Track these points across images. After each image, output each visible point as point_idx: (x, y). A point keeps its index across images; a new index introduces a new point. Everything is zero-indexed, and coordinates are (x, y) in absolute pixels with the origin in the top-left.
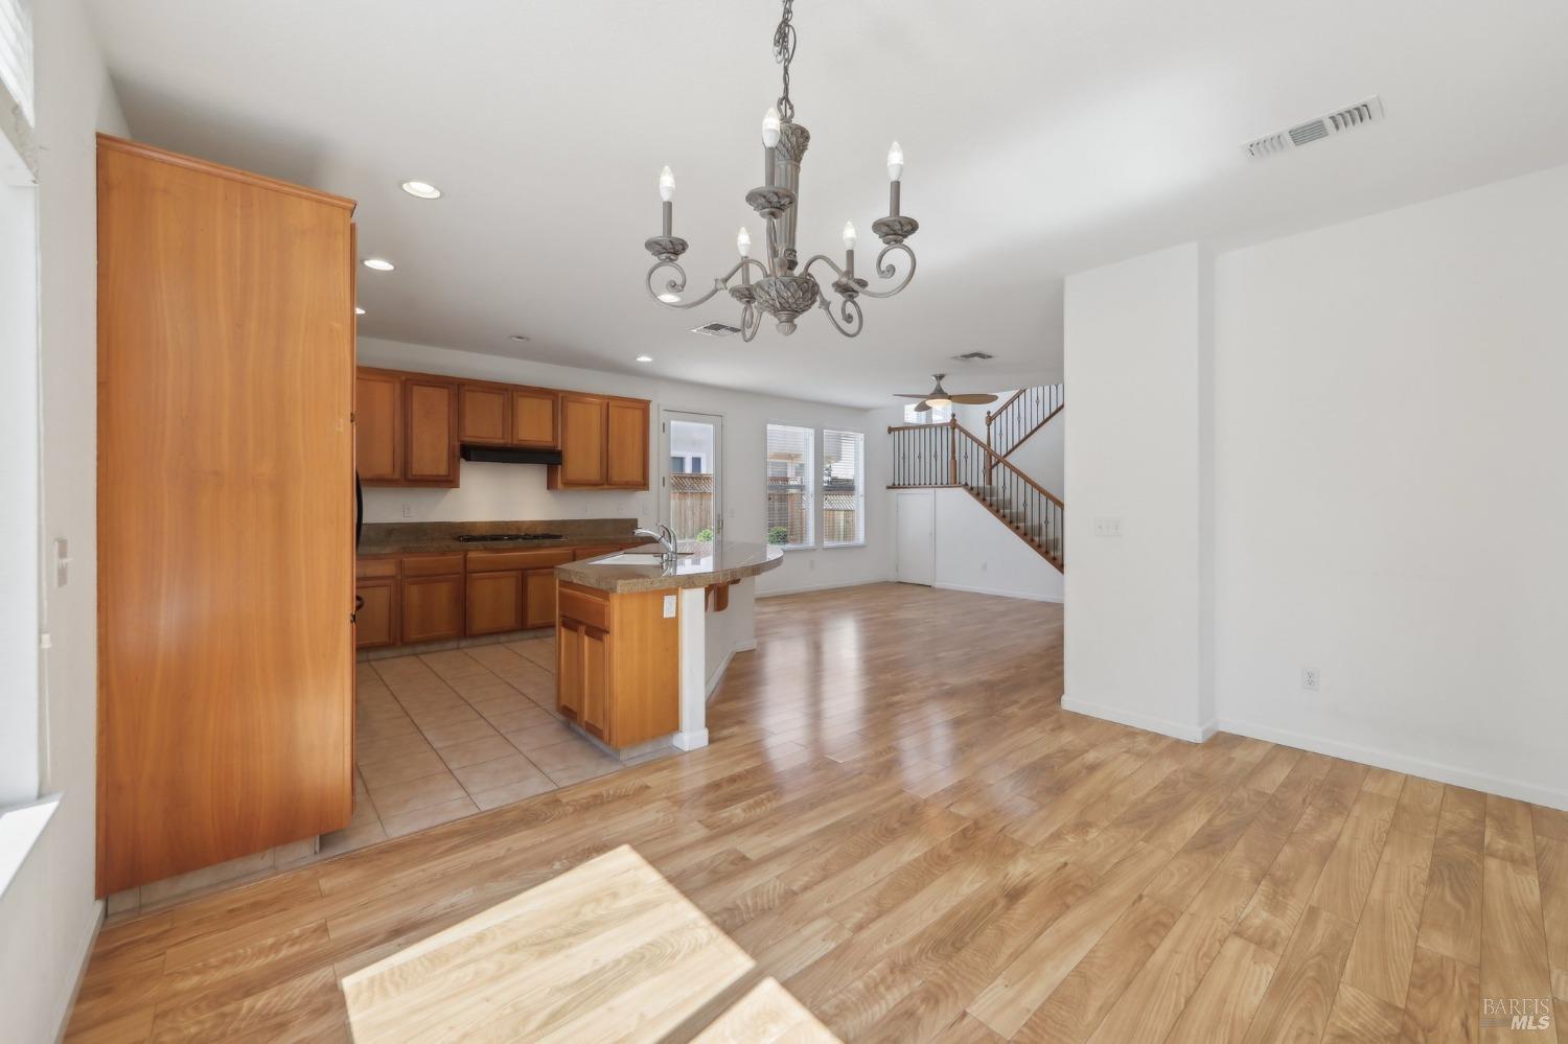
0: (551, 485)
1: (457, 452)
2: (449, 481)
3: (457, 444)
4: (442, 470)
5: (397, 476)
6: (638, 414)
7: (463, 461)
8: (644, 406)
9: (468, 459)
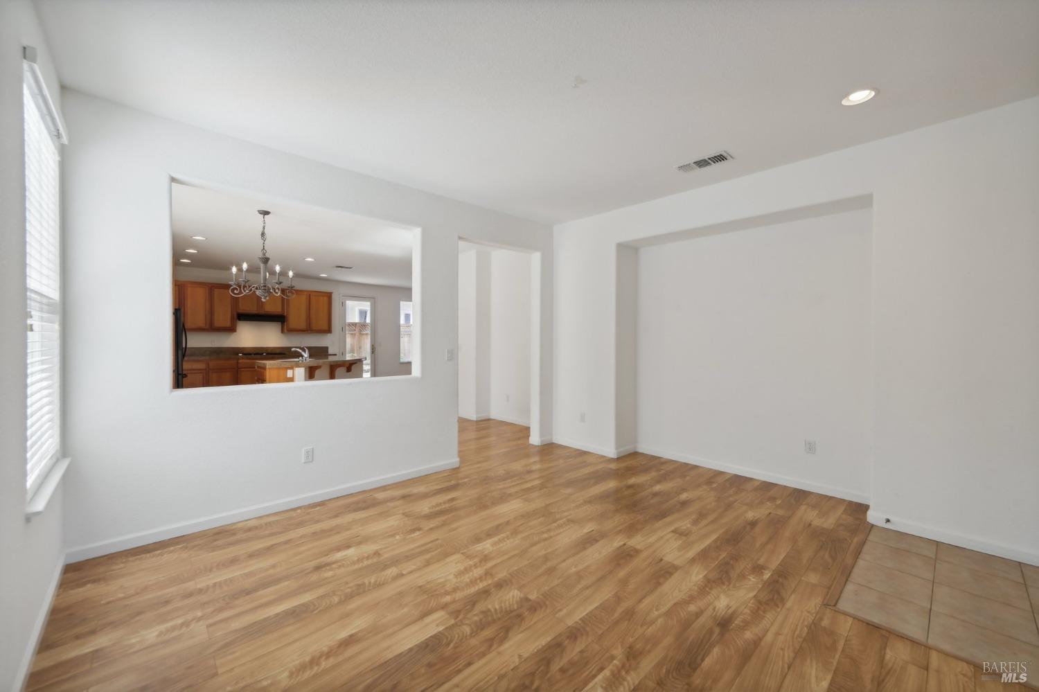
0: (282, 331)
1: (235, 316)
2: (231, 329)
3: (235, 314)
4: (228, 324)
5: (207, 327)
6: (326, 299)
7: (238, 321)
8: (329, 296)
9: (240, 320)
